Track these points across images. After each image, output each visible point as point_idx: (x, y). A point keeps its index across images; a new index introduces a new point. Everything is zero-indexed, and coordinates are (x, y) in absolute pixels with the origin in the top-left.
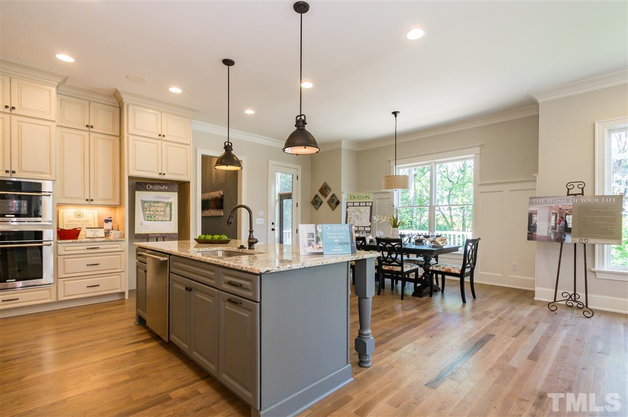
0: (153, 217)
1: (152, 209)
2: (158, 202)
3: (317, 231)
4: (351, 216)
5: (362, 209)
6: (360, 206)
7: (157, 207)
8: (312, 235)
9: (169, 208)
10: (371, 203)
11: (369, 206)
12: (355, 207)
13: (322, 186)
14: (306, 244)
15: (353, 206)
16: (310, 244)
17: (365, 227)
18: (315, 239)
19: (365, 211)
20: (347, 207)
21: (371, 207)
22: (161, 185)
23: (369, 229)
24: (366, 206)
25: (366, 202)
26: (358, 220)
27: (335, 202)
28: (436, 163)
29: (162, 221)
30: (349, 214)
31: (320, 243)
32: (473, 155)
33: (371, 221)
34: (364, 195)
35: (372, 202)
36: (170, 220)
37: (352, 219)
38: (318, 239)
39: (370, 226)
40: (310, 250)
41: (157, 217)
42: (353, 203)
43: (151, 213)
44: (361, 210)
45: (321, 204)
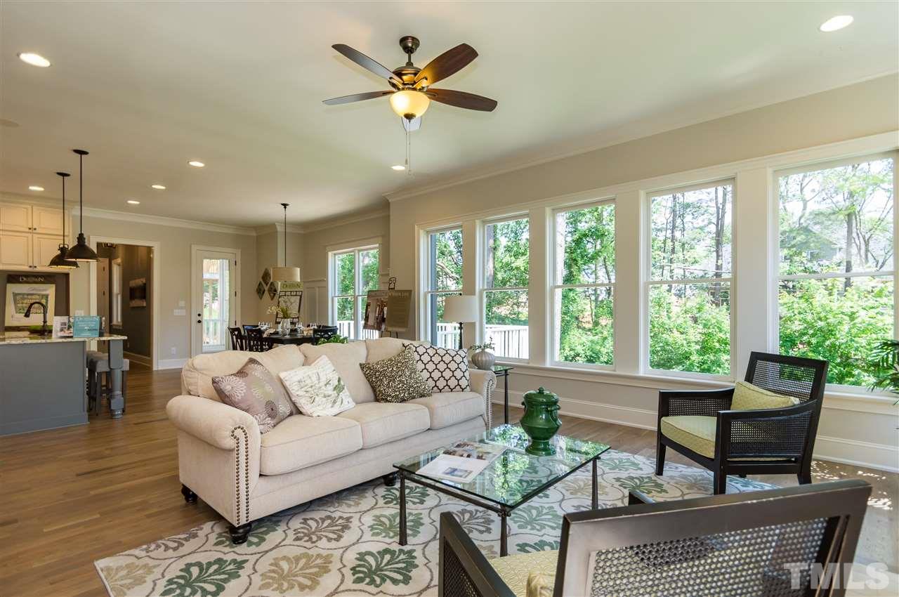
2: (32, 294)
3: (69, 321)
5: (293, 299)
6: (291, 296)
8: (65, 324)
10: (301, 292)
11: (299, 296)
12: (287, 297)
13: (264, 273)
14: (59, 329)
15: (286, 295)
16: (62, 330)
18: (67, 327)
19: (295, 301)
20: (280, 297)
21: (301, 297)
22: (36, 276)
24: (296, 295)
25: (297, 292)
27: (272, 291)
28: (359, 251)
30: (281, 303)
31: (72, 329)
32: (377, 245)
33: (299, 311)
34: (296, 283)
38: (69, 327)
39: (298, 318)
40: (62, 334)
42: (285, 292)
44: (291, 300)
45: (264, 293)
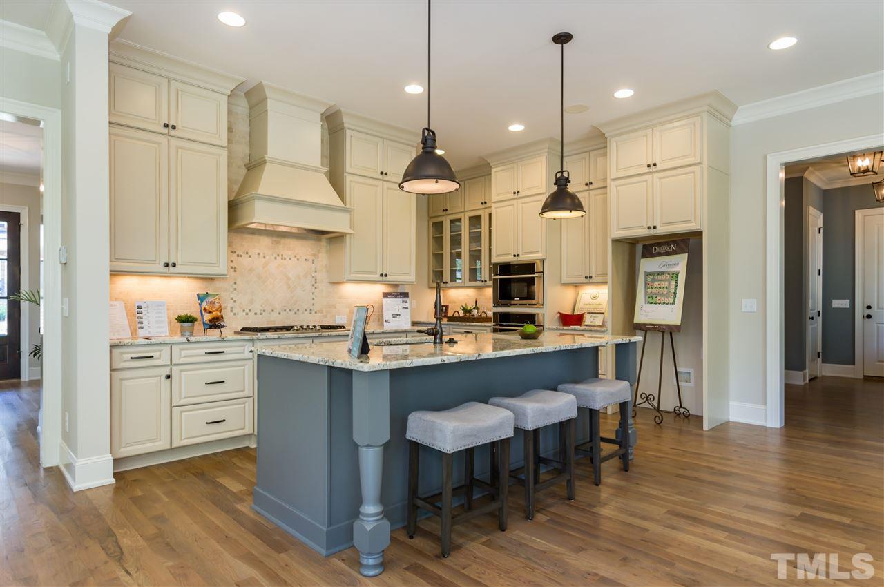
0: (654, 296)
1: (655, 285)
2: (662, 273)
7: (661, 280)
9: (674, 282)
22: (668, 244)
29: (664, 303)
36: (674, 303)
41: (659, 298)
43: (654, 291)
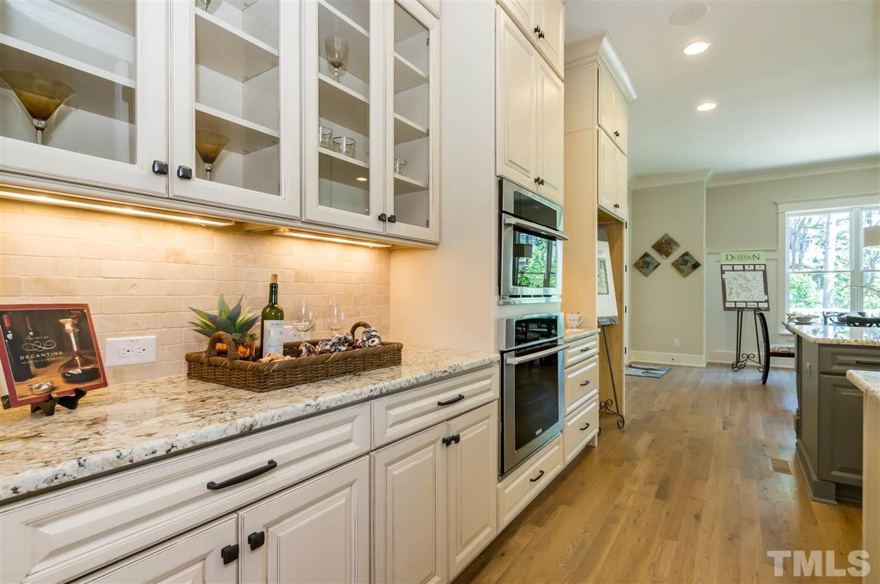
4: (730, 286)
5: (749, 275)
6: (744, 270)
9: (604, 271)
10: (763, 266)
11: (760, 270)
12: (736, 272)
13: (660, 240)
15: (733, 270)
17: (758, 302)
19: (754, 279)
20: (723, 272)
21: (765, 273)
23: (765, 305)
24: (755, 270)
25: (754, 265)
26: (744, 292)
27: (689, 264)
30: (726, 282)
33: (766, 292)
34: (751, 254)
35: (765, 265)
37: (734, 290)
39: (767, 301)
42: (733, 265)
44: (747, 277)
45: (656, 267)
